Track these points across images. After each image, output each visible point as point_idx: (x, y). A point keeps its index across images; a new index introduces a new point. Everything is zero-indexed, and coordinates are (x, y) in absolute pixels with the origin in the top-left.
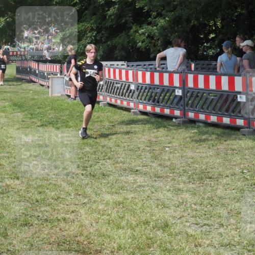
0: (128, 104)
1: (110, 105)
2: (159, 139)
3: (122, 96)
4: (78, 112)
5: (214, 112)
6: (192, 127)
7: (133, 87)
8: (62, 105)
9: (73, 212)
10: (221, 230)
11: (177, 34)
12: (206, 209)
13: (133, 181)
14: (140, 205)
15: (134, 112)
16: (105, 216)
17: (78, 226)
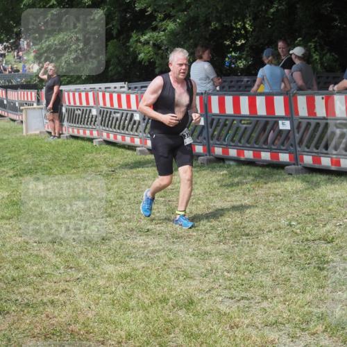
0: (132, 140)
1: (108, 143)
2: (176, 185)
3: (123, 129)
4: (64, 154)
5: (248, 145)
6: (220, 167)
7: (137, 117)
8: (41, 147)
9: (63, 291)
10: (265, 304)
11: (192, 41)
12: (243, 277)
13: (143, 245)
14: (154, 277)
15: (140, 151)
16: (107, 295)
17: (71, 311)
